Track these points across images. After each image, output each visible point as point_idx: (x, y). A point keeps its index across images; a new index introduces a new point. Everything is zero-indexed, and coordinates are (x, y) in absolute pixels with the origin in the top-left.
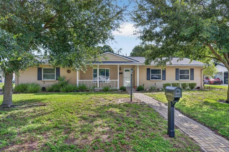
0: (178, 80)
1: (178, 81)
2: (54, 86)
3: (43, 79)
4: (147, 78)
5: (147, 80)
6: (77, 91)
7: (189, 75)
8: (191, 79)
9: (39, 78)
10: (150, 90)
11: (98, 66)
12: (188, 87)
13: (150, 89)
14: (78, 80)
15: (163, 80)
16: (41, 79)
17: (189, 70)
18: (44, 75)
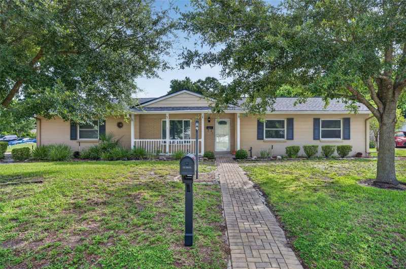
0: (317, 139)
1: (319, 141)
2: (92, 150)
3: (80, 138)
4: (258, 137)
5: (258, 139)
6: (129, 159)
7: (340, 131)
8: (344, 139)
9: (73, 137)
10: (259, 158)
11: (168, 115)
12: (336, 154)
13: (260, 156)
14: (133, 140)
15: (288, 139)
16: (76, 139)
17: (340, 121)
18: (80, 131)
